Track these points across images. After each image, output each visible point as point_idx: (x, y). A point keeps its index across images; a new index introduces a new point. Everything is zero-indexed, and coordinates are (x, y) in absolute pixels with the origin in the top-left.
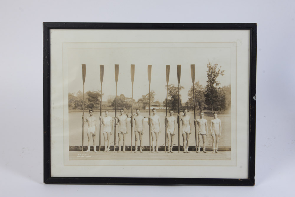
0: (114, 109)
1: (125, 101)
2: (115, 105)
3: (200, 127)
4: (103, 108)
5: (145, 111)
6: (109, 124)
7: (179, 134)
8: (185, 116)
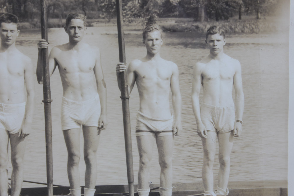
7: (49, 133)
8: (76, 46)
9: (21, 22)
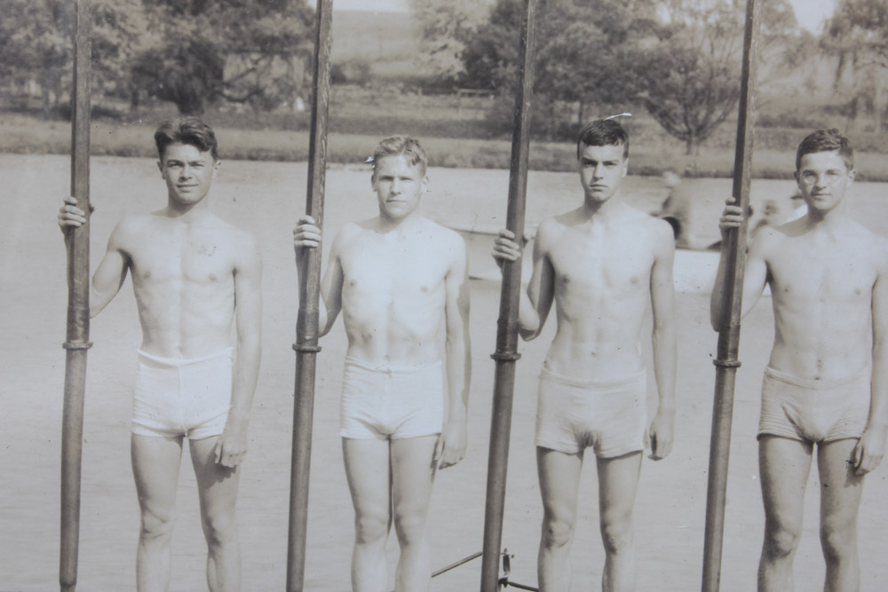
0: (491, 129)
1: (646, 26)
2: (511, 69)
4: (349, 102)
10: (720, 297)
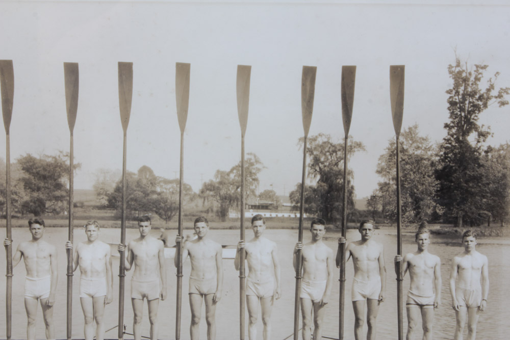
0: (116, 218)
1: (154, 192)
2: (120, 203)
3: (415, 279)
4: (79, 212)
5: (226, 224)
6: (100, 266)
7: (342, 303)
8: (366, 243)
9: (327, 224)
10: (176, 259)
